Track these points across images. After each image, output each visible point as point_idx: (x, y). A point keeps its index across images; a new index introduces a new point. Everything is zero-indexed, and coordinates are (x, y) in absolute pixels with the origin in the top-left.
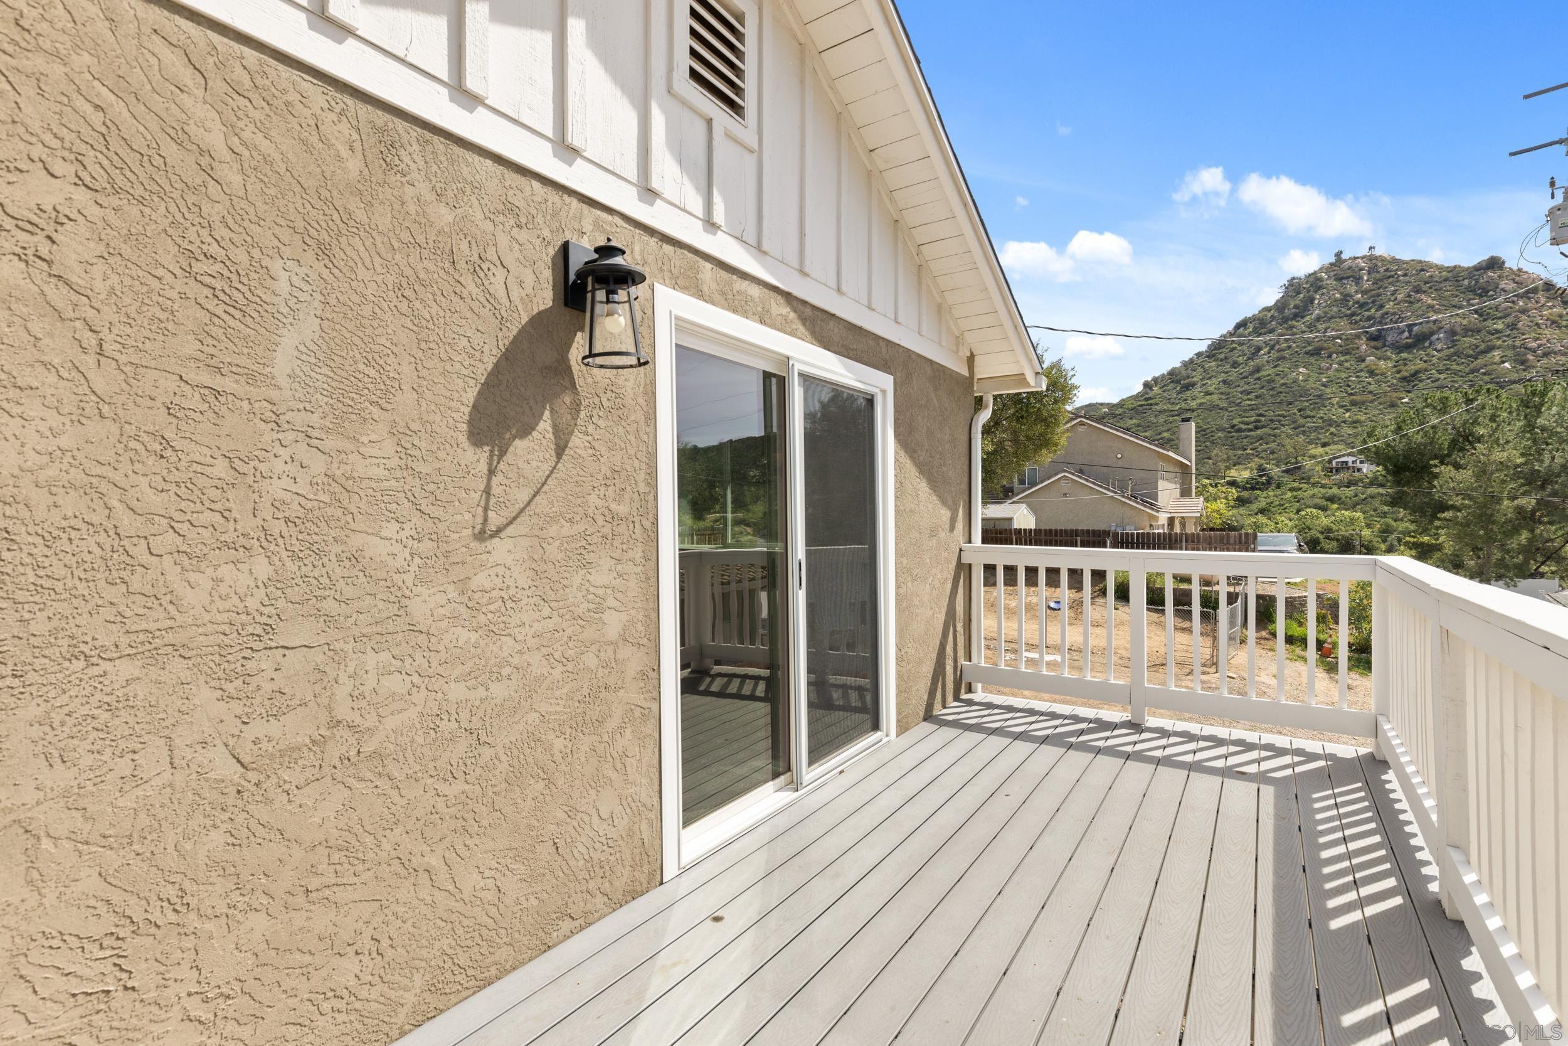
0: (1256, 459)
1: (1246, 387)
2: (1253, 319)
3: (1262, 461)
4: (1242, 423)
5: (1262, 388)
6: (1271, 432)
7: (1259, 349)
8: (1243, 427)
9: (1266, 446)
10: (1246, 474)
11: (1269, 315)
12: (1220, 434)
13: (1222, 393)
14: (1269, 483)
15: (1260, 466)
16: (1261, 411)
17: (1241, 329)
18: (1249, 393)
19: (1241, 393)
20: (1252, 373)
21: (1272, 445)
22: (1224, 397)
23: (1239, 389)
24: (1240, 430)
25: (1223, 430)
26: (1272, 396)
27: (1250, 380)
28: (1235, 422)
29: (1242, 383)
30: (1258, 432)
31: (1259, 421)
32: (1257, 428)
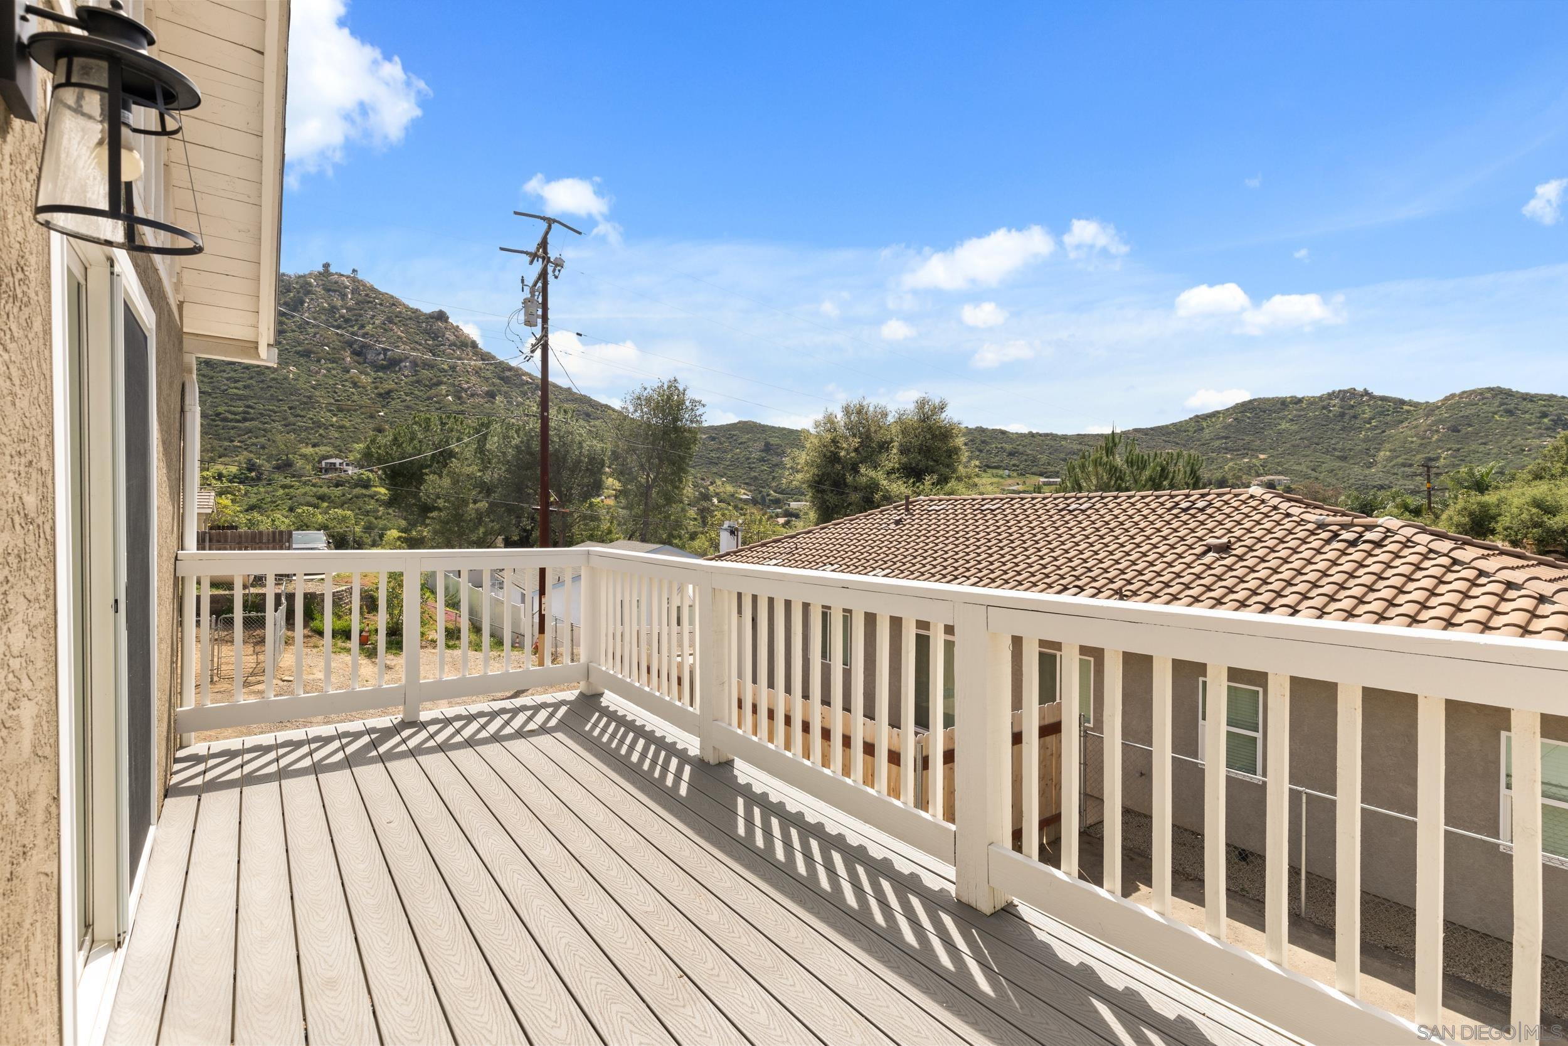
0: (245, 453)
1: (232, 374)
3: (252, 455)
4: (229, 412)
5: (251, 378)
6: (260, 426)
8: (230, 416)
9: (254, 440)
10: (234, 469)
14: (259, 478)
15: (250, 460)
16: (250, 403)
18: (236, 382)
19: (228, 379)
21: (262, 440)
22: (206, 380)
23: (225, 375)
24: (225, 420)
26: (262, 389)
28: (221, 409)
30: (247, 424)
31: (248, 413)
32: (245, 420)
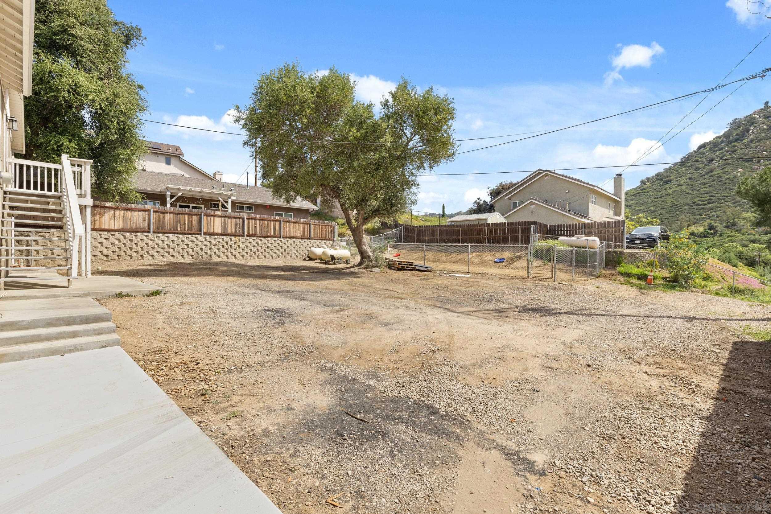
0: (708, 220)
1: (704, 181)
2: (710, 142)
3: (712, 222)
4: (701, 201)
5: (714, 181)
6: (719, 205)
7: (712, 160)
8: (701, 203)
9: (714, 213)
10: (701, 229)
11: (720, 140)
12: (686, 207)
13: (688, 185)
14: (715, 233)
15: (710, 224)
16: (712, 194)
17: (702, 149)
18: (705, 184)
19: (700, 184)
20: (707, 173)
21: (719, 213)
22: (689, 187)
23: (699, 182)
24: (698, 205)
25: (687, 205)
26: (720, 185)
27: (706, 176)
28: (695, 200)
29: (701, 179)
30: (710, 205)
31: (711, 199)
32: (709, 203)
